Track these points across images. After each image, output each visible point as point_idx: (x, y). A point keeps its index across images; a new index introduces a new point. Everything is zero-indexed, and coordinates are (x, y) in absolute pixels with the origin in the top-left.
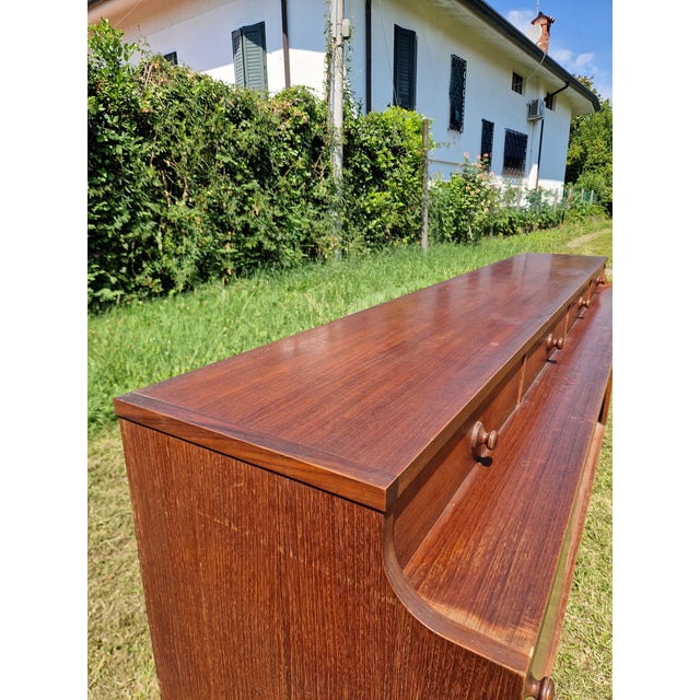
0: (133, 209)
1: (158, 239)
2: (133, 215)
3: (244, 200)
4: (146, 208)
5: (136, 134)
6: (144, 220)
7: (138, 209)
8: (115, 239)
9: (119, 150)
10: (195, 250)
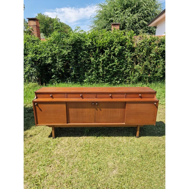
0: (127, 66)
1: (130, 73)
2: (126, 68)
3: (156, 64)
4: (129, 67)
5: (130, 52)
6: (128, 68)
7: (128, 66)
8: (123, 72)
9: (126, 55)
10: (138, 75)
